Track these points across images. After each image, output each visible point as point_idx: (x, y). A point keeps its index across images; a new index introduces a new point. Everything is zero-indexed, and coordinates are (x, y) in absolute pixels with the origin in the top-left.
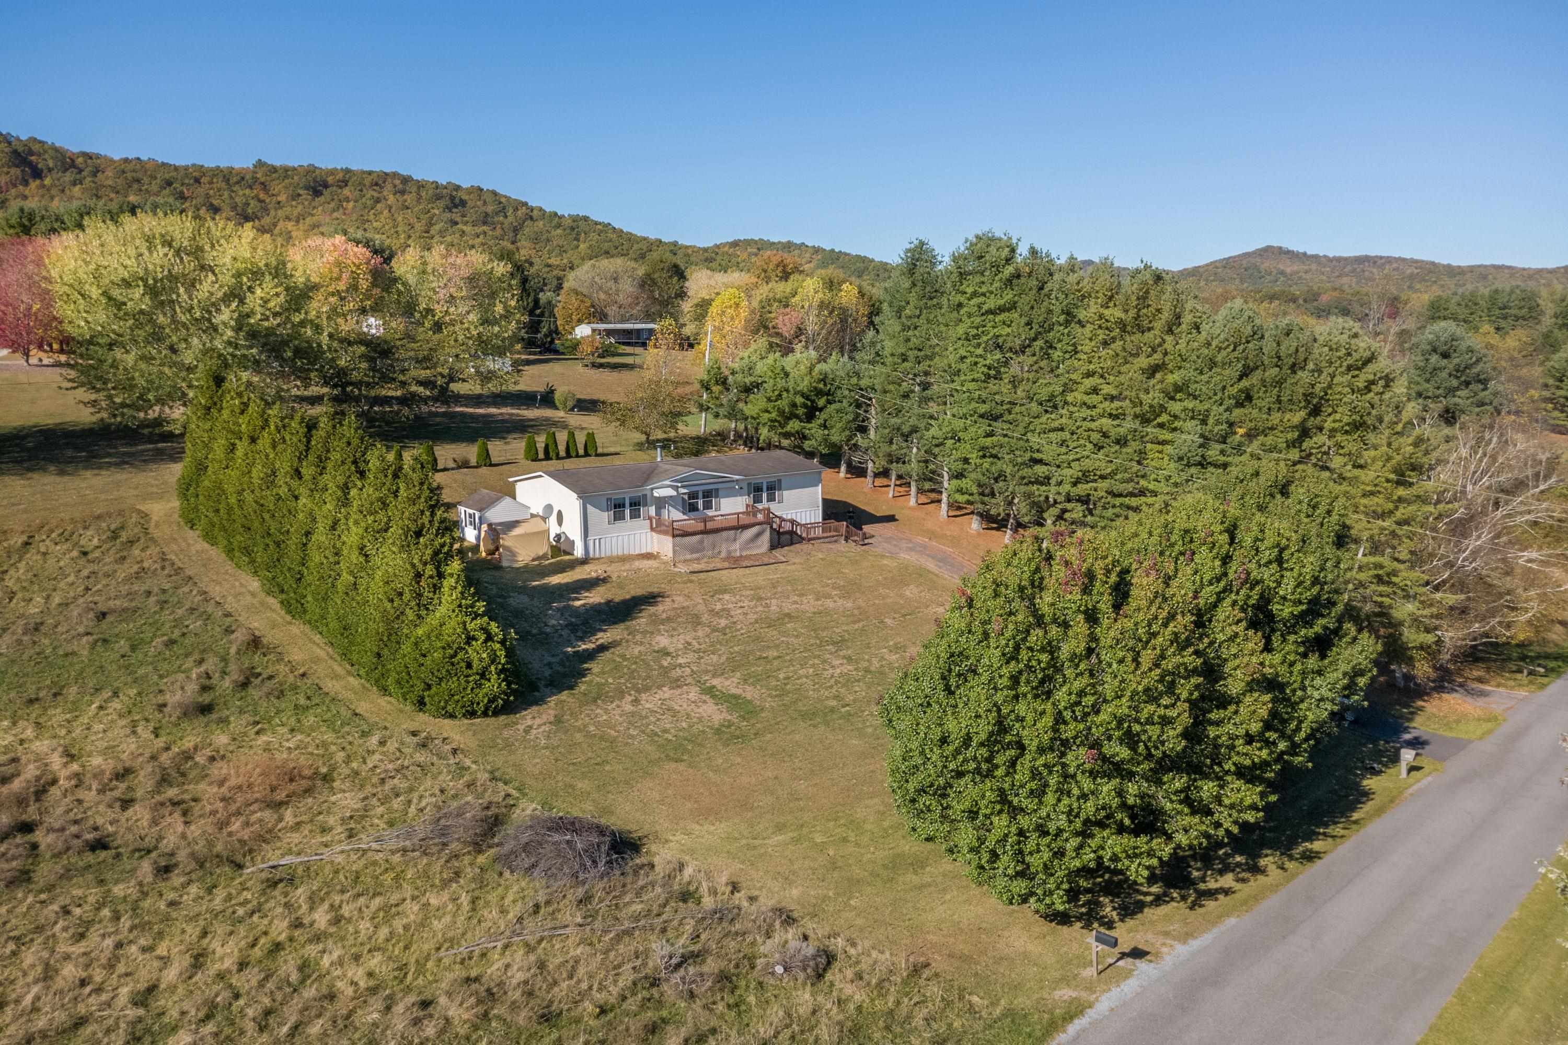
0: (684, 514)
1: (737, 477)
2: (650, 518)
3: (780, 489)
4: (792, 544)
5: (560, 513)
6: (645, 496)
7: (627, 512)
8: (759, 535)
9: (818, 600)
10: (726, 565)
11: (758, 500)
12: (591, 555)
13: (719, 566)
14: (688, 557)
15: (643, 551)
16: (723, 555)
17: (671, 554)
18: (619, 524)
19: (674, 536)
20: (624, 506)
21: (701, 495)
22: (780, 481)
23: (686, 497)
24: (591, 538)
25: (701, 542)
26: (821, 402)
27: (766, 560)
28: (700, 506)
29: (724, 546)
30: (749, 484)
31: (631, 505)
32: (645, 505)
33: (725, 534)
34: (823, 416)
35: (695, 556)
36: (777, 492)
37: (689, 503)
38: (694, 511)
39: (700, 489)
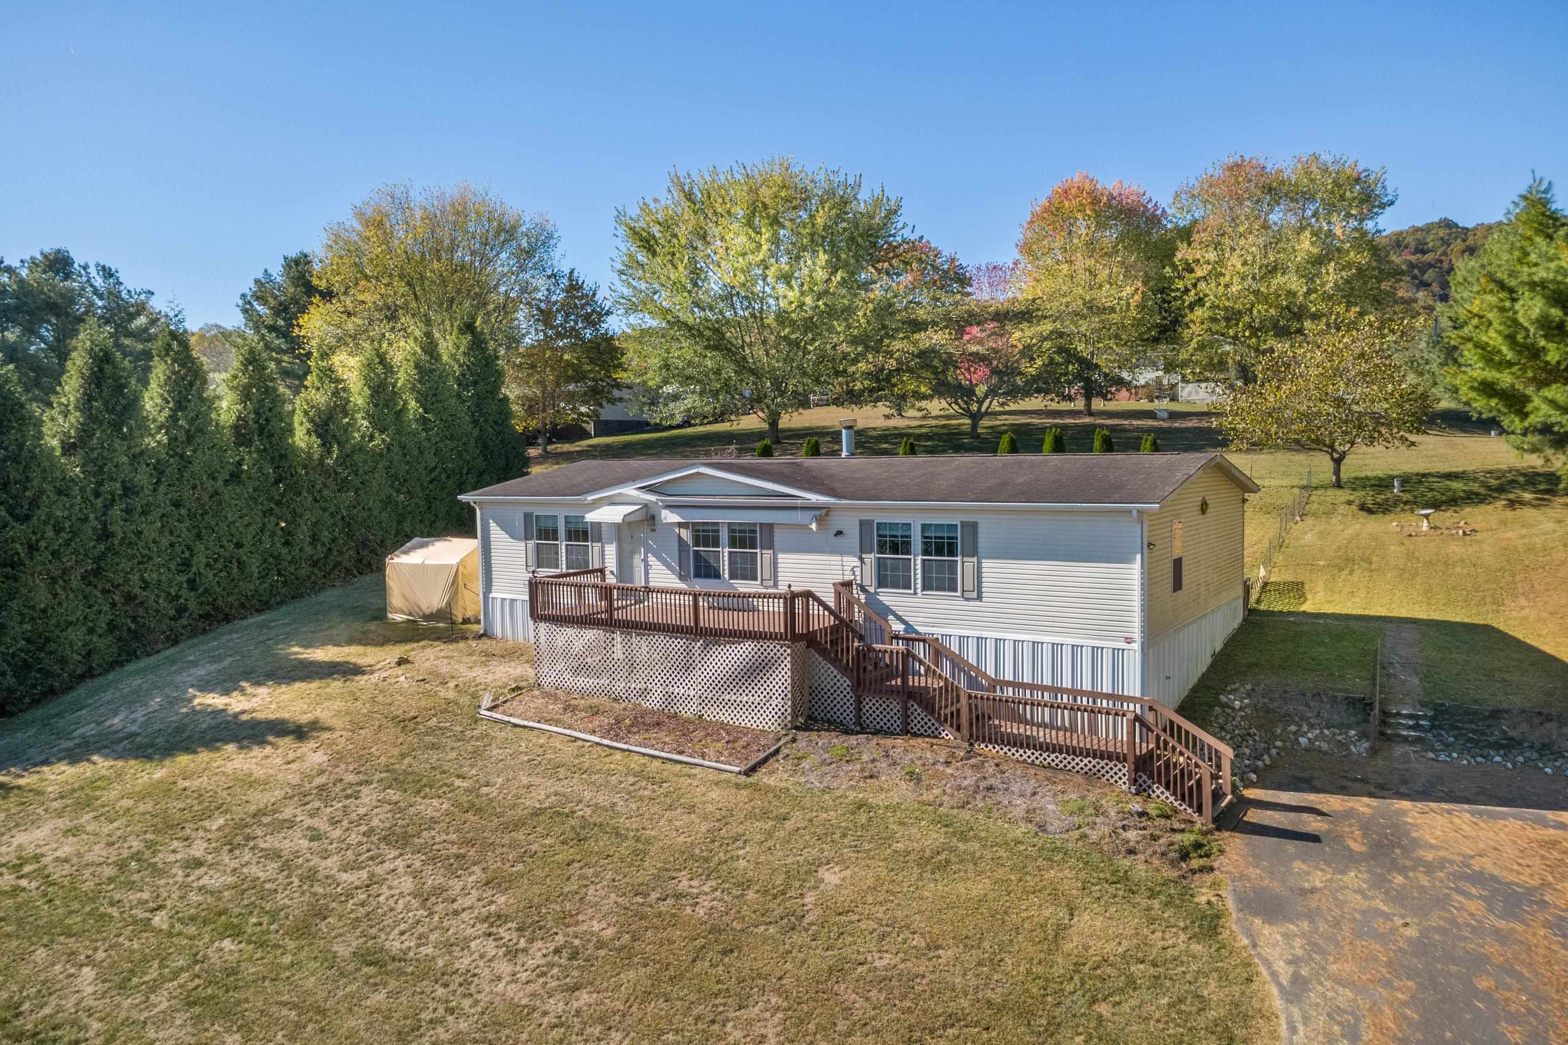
0: (682, 578)
1: (815, 498)
3: (971, 553)
7: (562, 547)
11: (892, 577)
14: (569, 679)
16: (654, 701)
19: (537, 618)
20: (554, 535)
21: (724, 535)
22: (971, 528)
23: (686, 534)
24: (496, 595)
25: (600, 649)
28: (724, 567)
29: (657, 677)
30: (865, 525)
32: (598, 538)
33: (660, 643)
35: (584, 681)
36: (959, 558)
37: (696, 552)
38: (707, 576)
39: (723, 518)
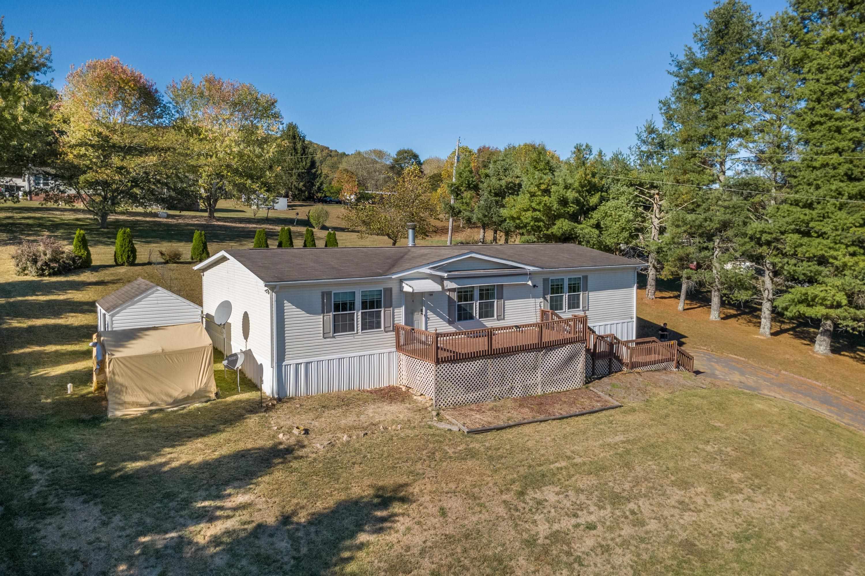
0: (450, 323)
1: (531, 268)
2: (396, 329)
3: (586, 289)
4: (610, 373)
5: (246, 316)
6: (389, 291)
7: (358, 315)
8: (571, 358)
9: (718, 496)
10: (527, 414)
11: (556, 305)
12: (291, 391)
13: (517, 416)
14: (461, 397)
15: (385, 384)
16: (518, 393)
17: (430, 393)
18: (343, 338)
19: (438, 362)
20: (352, 306)
21: (476, 294)
22: (586, 278)
23: (454, 296)
24: (290, 361)
25: (483, 372)
26: (594, 200)
27: (587, 404)
28: (476, 312)
29: (518, 378)
30: (545, 281)
31: (364, 305)
32: (389, 305)
33: (521, 357)
34: (596, 215)
35: (472, 396)
36: (581, 293)
37: (458, 305)
38: (466, 319)
39: (477, 284)
